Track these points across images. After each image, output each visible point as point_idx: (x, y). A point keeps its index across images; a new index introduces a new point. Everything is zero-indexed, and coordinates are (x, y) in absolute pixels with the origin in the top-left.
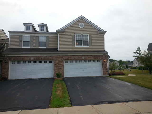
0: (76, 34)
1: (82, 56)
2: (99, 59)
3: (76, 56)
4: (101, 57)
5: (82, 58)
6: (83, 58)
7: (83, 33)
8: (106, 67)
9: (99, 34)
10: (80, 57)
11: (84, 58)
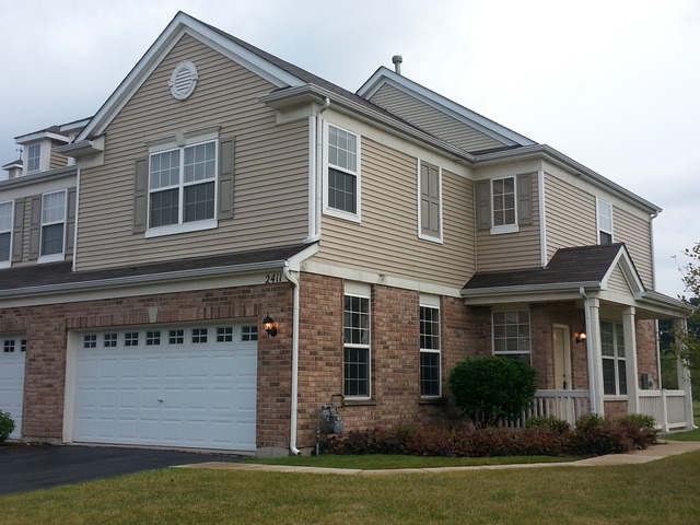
0: (154, 151)
1: (150, 299)
2: (237, 314)
3: (119, 301)
4: (255, 301)
5: (147, 314)
6: (153, 314)
7: (189, 135)
8: (284, 384)
9: (280, 119)
10: (138, 306)
11: (159, 314)
